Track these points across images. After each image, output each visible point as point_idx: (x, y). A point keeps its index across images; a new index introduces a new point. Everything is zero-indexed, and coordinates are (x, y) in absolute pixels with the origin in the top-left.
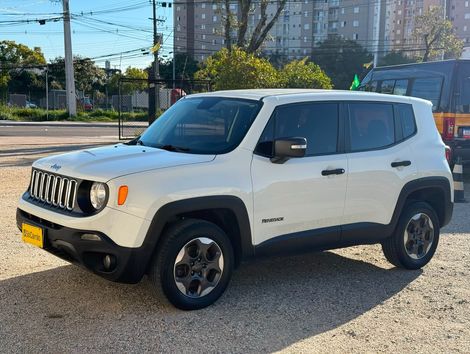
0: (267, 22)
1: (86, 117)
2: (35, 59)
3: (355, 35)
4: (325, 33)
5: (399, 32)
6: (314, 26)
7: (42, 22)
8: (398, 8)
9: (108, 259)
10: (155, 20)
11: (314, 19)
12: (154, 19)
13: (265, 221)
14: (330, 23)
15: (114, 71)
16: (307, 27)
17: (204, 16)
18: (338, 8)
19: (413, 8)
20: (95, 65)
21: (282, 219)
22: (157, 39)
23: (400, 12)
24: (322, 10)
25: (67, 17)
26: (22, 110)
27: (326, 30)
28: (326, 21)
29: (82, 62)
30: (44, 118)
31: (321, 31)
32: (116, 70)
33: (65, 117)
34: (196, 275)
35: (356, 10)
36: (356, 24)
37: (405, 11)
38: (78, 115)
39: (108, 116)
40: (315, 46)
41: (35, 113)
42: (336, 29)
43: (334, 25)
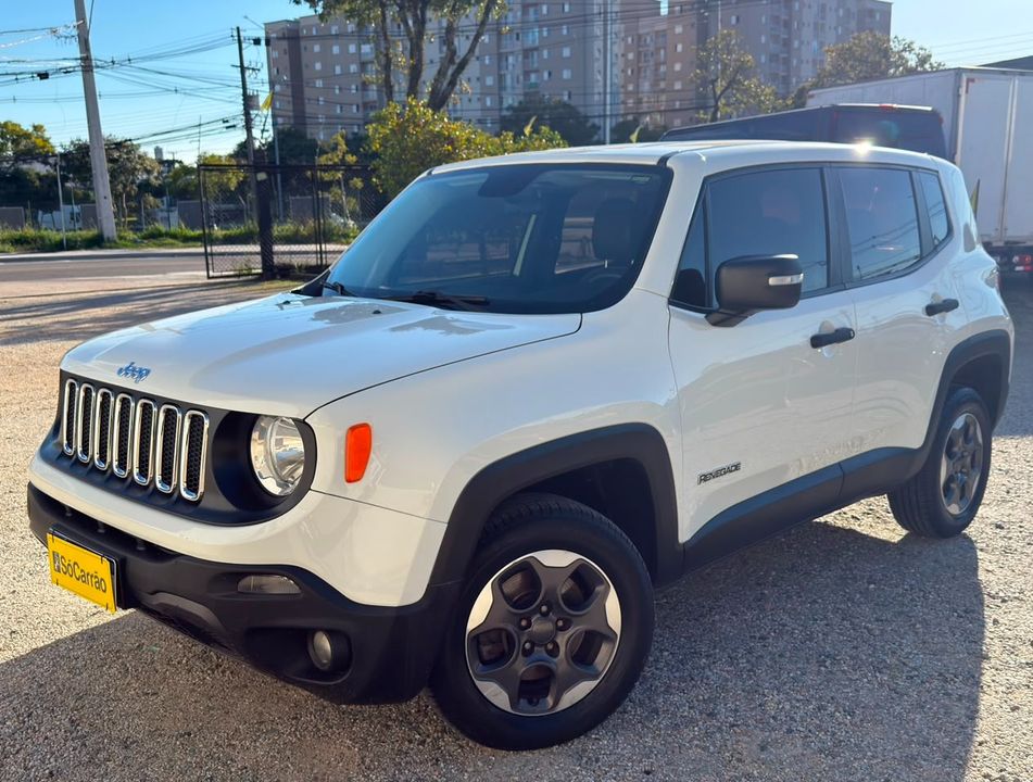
0: (457, 61)
1: (135, 241)
2: (35, 146)
3: (566, 93)
4: (520, 90)
5: (631, 88)
6: (501, 78)
7: (44, 76)
8: (628, 49)
9: (324, 643)
10: (243, 69)
11: (499, 68)
12: (242, 66)
13: (704, 478)
14: (527, 74)
15: (171, 163)
16: (490, 81)
17: (318, 66)
18: (536, 49)
19: (651, 49)
20: (142, 150)
21: (737, 467)
22: (249, 102)
23: (631, 56)
24: (512, 53)
25: (87, 66)
26: (18, 233)
27: (520, 86)
28: (519, 71)
29: (119, 145)
30: (59, 247)
31: (513, 88)
32: (173, 162)
33: (97, 242)
34: (540, 652)
35: (566, 52)
36: (566, 74)
37: (639, 53)
38: (121, 238)
39: (174, 236)
40: (505, 113)
41: (42, 238)
42: (536, 85)
43: (533, 77)
